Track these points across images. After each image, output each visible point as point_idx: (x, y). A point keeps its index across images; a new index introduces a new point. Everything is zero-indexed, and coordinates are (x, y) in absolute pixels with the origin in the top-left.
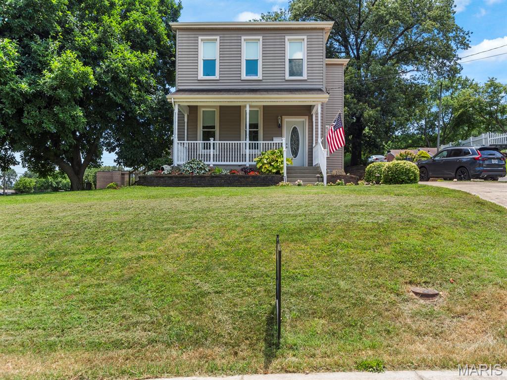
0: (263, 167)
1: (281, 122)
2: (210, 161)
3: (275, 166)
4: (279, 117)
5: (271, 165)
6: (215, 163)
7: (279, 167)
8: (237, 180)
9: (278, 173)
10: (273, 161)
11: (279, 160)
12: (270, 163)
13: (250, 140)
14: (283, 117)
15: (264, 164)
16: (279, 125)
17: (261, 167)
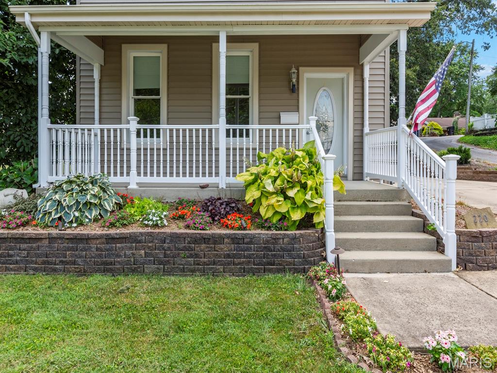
0: (265, 202)
1: (298, 81)
2: (128, 174)
3: (299, 201)
4: (294, 70)
5: (286, 197)
6: (143, 179)
7: (311, 206)
8: (184, 249)
9: (307, 222)
10: (292, 183)
11: (310, 183)
12: (283, 192)
13: (229, 122)
14: (301, 69)
15: (265, 194)
16: (294, 86)
17: (257, 202)
